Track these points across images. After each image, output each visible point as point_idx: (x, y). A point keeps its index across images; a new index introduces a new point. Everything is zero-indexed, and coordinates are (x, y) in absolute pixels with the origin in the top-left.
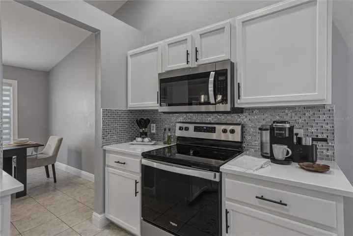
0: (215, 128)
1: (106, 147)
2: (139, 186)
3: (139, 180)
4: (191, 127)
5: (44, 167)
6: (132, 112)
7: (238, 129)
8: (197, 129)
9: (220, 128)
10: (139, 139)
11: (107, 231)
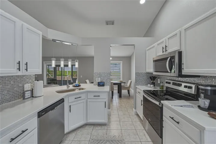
0: (181, 84)
1: (137, 86)
2: (142, 102)
3: (142, 100)
4: (172, 82)
5: (127, 90)
6: (148, 73)
7: (193, 86)
8: (174, 84)
9: (183, 84)
10: (149, 85)
11: (136, 116)
